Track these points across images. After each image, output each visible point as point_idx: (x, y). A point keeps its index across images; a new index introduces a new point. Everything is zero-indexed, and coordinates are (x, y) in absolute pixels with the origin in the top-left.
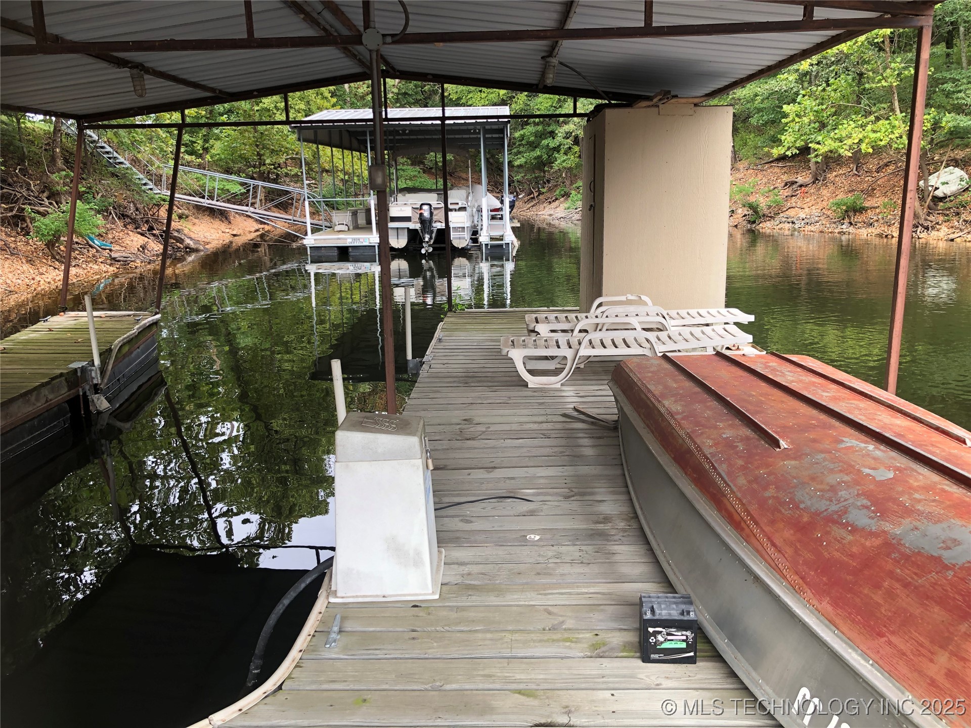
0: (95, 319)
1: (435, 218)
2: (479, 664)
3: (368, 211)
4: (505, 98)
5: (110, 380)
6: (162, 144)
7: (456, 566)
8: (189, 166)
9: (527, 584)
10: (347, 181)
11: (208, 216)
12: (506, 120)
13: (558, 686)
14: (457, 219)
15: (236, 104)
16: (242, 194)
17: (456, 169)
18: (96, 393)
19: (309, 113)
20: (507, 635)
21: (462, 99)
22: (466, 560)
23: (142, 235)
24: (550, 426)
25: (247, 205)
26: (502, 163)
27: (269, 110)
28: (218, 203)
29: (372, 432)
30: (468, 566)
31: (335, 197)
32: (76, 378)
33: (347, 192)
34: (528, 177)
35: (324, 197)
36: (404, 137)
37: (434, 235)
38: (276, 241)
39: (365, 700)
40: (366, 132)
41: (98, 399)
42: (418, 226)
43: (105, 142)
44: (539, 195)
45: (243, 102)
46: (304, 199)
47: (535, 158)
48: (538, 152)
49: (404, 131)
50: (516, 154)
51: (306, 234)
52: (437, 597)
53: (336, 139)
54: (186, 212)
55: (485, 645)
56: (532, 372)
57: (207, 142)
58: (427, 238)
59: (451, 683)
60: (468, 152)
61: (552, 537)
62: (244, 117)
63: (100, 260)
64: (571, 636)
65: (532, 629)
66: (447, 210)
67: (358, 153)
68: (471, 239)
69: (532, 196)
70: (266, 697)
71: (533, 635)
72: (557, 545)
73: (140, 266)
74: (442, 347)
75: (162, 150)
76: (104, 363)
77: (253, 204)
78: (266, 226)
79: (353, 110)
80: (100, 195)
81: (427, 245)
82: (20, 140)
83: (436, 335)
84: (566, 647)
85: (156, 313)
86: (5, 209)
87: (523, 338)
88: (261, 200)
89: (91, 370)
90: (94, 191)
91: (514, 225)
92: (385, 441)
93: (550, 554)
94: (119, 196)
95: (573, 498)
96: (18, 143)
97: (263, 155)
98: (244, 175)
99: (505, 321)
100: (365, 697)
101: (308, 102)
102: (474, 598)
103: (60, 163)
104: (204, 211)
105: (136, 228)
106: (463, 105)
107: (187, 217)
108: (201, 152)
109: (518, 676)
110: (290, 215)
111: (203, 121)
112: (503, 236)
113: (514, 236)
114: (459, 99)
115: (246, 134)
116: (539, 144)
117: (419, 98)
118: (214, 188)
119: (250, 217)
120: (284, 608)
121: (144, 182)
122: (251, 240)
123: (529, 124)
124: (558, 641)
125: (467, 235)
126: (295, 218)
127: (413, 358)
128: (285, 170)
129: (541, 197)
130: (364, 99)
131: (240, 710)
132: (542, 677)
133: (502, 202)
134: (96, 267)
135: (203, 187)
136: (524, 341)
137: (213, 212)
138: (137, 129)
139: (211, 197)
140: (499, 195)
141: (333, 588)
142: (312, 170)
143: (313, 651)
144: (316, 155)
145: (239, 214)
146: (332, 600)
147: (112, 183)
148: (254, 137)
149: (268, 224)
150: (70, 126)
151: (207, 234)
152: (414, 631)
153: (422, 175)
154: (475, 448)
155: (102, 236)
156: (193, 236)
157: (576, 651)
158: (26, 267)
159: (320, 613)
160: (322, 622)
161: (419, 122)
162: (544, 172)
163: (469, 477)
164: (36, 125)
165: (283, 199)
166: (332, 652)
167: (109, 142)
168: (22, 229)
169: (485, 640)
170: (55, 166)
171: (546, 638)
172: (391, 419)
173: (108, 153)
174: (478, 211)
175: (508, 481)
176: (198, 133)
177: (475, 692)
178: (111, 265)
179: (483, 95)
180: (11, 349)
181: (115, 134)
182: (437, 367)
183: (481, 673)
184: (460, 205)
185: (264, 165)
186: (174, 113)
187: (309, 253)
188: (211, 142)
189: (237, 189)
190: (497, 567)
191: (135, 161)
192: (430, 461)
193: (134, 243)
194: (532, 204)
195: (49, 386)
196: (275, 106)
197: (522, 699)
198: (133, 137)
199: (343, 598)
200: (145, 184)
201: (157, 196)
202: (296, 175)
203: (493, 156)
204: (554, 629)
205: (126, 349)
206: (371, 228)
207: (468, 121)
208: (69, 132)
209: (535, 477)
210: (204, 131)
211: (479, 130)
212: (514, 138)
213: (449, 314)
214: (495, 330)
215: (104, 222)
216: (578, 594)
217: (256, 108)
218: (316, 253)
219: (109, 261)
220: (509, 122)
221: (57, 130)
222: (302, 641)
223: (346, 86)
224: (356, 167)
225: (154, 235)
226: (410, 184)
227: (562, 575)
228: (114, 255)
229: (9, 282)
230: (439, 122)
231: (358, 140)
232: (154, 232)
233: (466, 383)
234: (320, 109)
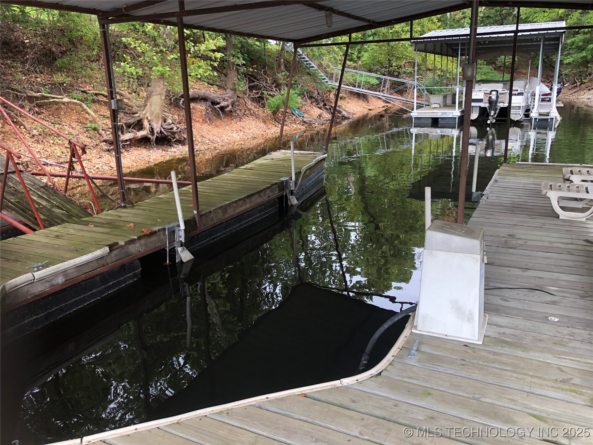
0: (295, 155)
1: (499, 100)
2: (507, 391)
3: (455, 95)
4: (562, 15)
5: (299, 189)
6: (335, 55)
7: (495, 327)
8: (349, 68)
9: (545, 348)
10: (442, 76)
11: (357, 98)
12: (562, 31)
13: (564, 419)
14: (517, 101)
15: (378, 29)
16: (377, 85)
17: (518, 67)
18: (292, 195)
19: (423, 32)
20: (528, 377)
21: (529, 18)
22: (503, 324)
23: (320, 108)
24: (573, 247)
25: (379, 92)
26: (555, 62)
27: (398, 32)
28: (363, 90)
29: (449, 234)
30: (503, 328)
31: (433, 86)
32: (283, 186)
33: (441, 83)
34: (574, 71)
35: (426, 86)
36: (484, 46)
37: (497, 112)
38: (395, 113)
39: (429, 394)
40: (458, 44)
41: (292, 198)
42: (487, 105)
43: (305, 55)
44: (581, 84)
45: (383, 28)
46: (414, 88)
47: (581, 58)
48: (584, 54)
49: (485, 42)
50: (566, 55)
51: (413, 109)
52: (481, 343)
53: (438, 50)
54: (344, 95)
55: (511, 380)
56: (563, 208)
57: (360, 53)
58: (492, 113)
59: (486, 397)
60: (530, 55)
61: (567, 321)
62: (383, 37)
63: (298, 122)
64: (576, 389)
65: (547, 378)
66: (511, 95)
67: (451, 58)
68: (524, 114)
69: (575, 85)
70: (371, 377)
71: (547, 382)
72: (571, 327)
73: (318, 127)
74: (497, 186)
75: (335, 59)
76: (297, 179)
77: (383, 91)
78: (389, 105)
79: (451, 30)
80: (301, 85)
81: (492, 118)
82: (265, 56)
83: (494, 177)
84: (572, 396)
85: (325, 154)
86: (255, 93)
87: (559, 184)
88: (387, 88)
89: (291, 182)
90: (298, 83)
91: (558, 105)
92: (457, 240)
93: (566, 332)
94: (310, 85)
95: (587, 298)
96: (263, 57)
97: (391, 60)
98: (379, 73)
99: (545, 171)
100: (430, 392)
101: (423, 26)
102: (506, 349)
103: (283, 67)
104: (354, 95)
105: (317, 105)
106: (530, 22)
107: (345, 98)
108: (356, 59)
109: (534, 406)
110: (404, 97)
111: (359, 40)
112: (549, 113)
113: (557, 113)
114: (527, 18)
115: (383, 48)
116: (585, 48)
117: (497, 19)
118: (361, 81)
119: (380, 98)
120: (385, 329)
121: (323, 78)
122: (379, 113)
123: (579, 33)
124: (566, 390)
125: (522, 112)
126: (407, 100)
127: (477, 191)
128: (404, 70)
129: (583, 86)
130: (459, 22)
131: (357, 380)
132: (551, 410)
133: (551, 89)
134: (295, 126)
135: (355, 80)
136: (560, 186)
137: (359, 96)
138: (323, 47)
139: (359, 87)
140: (549, 85)
141: (415, 324)
142: (421, 70)
143: (400, 358)
144: (424, 60)
145: (374, 97)
146: (414, 331)
147: (307, 79)
148: (387, 49)
149: (390, 103)
150: (290, 46)
151: (355, 109)
152: (463, 360)
153: (493, 71)
154: (515, 254)
155: (299, 109)
156: (347, 109)
157: (579, 400)
158: (262, 125)
159: (406, 337)
160: (407, 342)
161: (496, 36)
162: (587, 68)
163: (509, 272)
164: (273, 47)
165: (401, 88)
166: (412, 361)
167: (307, 55)
168: (262, 104)
169: (512, 377)
170: (280, 69)
171: (557, 386)
172: (462, 227)
173: (306, 61)
174: (532, 95)
175: (537, 279)
176: (355, 48)
177: (502, 408)
178: (303, 125)
179: (546, 14)
180: (254, 168)
181: (312, 50)
182: (493, 199)
183: (508, 397)
184: (519, 92)
185: (392, 66)
186: (343, 36)
187: (413, 122)
188: (362, 53)
189: (374, 81)
190: (524, 333)
191: (320, 66)
192: (485, 258)
193: (316, 113)
194: (575, 90)
195: (270, 189)
196: (402, 30)
197: (536, 421)
198: (321, 51)
199: (420, 331)
200: (324, 79)
201: (330, 86)
202: (411, 73)
203: (548, 57)
204: (564, 382)
205: (308, 172)
206: (455, 106)
207: (532, 33)
208: (288, 50)
209: (558, 280)
210: (359, 47)
211: (540, 39)
212: (566, 44)
213: (504, 164)
214: (538, 177)
215: (301, 101)
216: (585, 363)
217: (391, 31)
218: (417, 122)
219: (302, 123)
220: (564, 32)
221: (283, 49)
222: (394, 351)
223: (448, 14)
224: (449, 67)
225: (326, 109)
226: (484, 77)
227: (573, 348)
228: (305, 120)
229: (254, 132)
230: (512, 34)
231: (452, 49)
232: (326, 107)
233: (512, 211)
234: (430, 30)
